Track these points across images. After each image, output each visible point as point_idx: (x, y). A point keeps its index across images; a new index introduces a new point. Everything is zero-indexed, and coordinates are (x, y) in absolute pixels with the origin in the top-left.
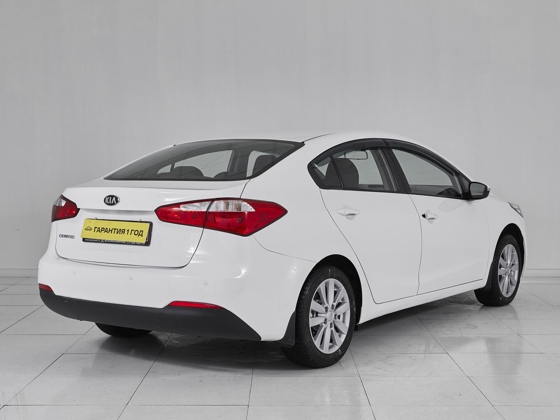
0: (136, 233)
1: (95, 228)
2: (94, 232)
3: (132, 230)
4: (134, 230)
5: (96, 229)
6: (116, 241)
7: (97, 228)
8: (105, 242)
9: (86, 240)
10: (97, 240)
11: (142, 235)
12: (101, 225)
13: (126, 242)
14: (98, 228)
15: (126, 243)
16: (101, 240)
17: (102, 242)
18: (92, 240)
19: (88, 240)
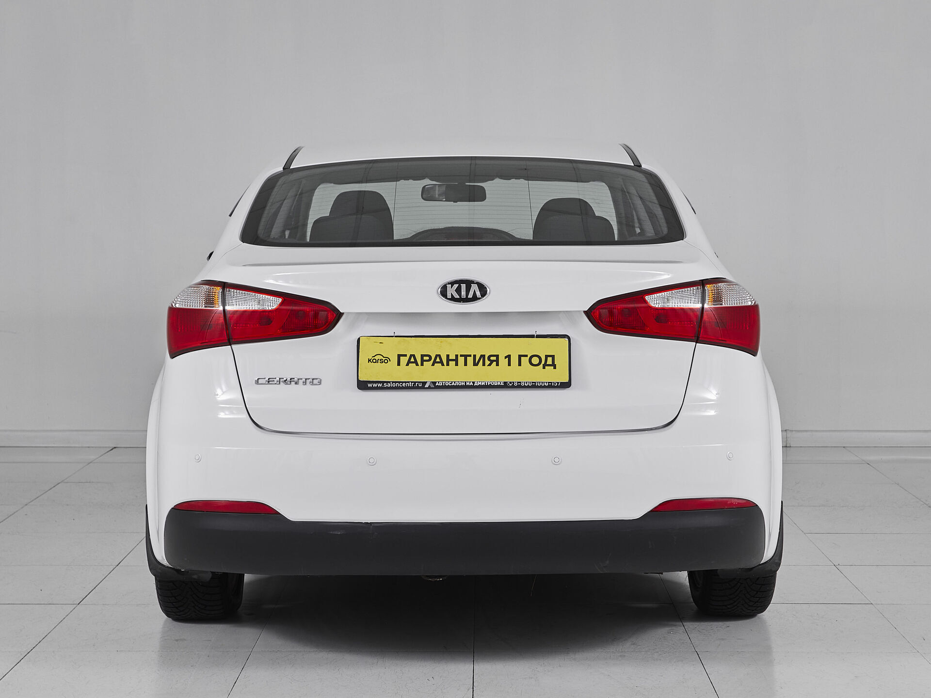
0: (535, 360)
1: (399, 356)
2: (399, 364)
3: (520, 356)
4: (526, 356)
5: (404, 360)
6: (474, 383)
7: (406, 355)
8: (435, 386)
9: (370, 385)
10: (410, 385)
11: (554, 365)
12: (418, 348)
13: (505, 383)
14: (408, 356)
15: (506, 386)
16: (424, 383)
17: (429, 388)
18: (394, 385)
19: (380, 385)
